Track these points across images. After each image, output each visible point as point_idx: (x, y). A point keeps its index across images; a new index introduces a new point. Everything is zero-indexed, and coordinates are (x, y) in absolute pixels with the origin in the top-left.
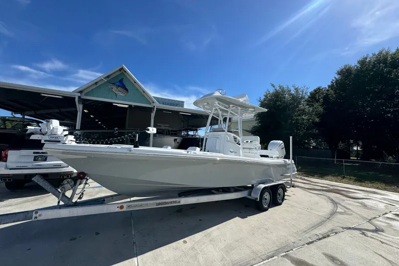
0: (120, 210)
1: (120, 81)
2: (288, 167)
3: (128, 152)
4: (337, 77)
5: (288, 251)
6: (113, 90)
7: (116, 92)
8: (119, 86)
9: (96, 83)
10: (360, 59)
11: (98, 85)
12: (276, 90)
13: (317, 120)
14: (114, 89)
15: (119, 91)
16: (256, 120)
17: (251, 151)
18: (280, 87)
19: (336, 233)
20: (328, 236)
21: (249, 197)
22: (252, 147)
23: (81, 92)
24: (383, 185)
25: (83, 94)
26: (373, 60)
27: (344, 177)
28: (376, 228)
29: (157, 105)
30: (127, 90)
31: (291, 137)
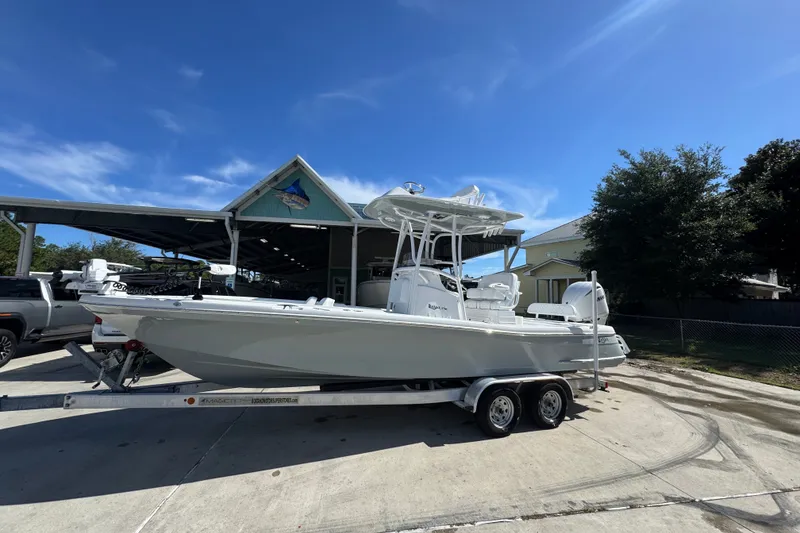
0: (191, 406)
1: (295, 184)
2: (585, 342)
3: (174, 307)
5: (458, 525)
6: (284, 201)
7: (290, 205)
8: (293, 193)
9: (257, 192)
11: (260, 195)
12: (633, 163)
14: (286, 198)
15: (294, 201)
16: (586, 237)
17: (494, 306)
19: (632, 507)
20: (601, 510)
21: (459, 404)
22: (495, 298)
23: (234, 210)
25: (238, 213)
28: (783, 513)
29: (358, 221)
30: (308, 199)
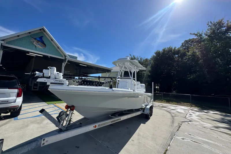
0: (95, 129)
4: (154, 55)
5: (175, 135)
6: (34, 43)
7: (36, 45)
8: (39, 41)
9: (18, 36)
10: (163, 48)
11: (19, 37)
13: (150, 74)
15: (39, 45)
18: (134, 56)
20: (180, 126)
23: (3, 40)
24: (176, 103)
25: (5, 42)
26: (167, 50)
27: (162, 101)
29: (68, 58)
30: (45, 45)
31: (153, 83)
